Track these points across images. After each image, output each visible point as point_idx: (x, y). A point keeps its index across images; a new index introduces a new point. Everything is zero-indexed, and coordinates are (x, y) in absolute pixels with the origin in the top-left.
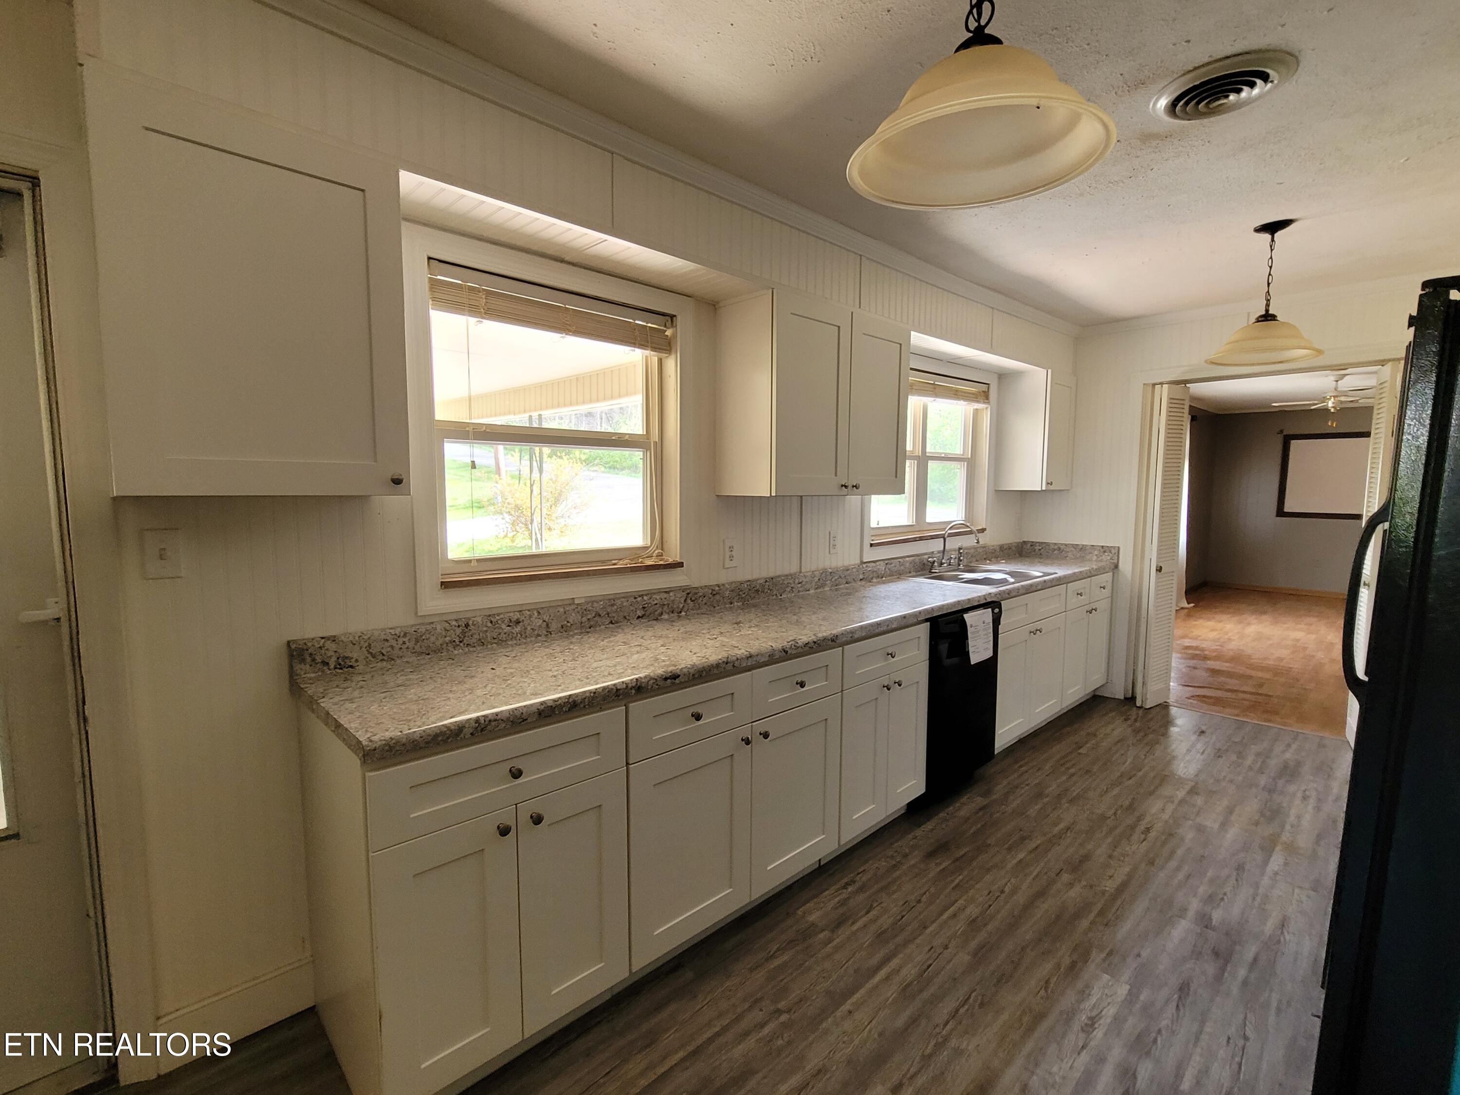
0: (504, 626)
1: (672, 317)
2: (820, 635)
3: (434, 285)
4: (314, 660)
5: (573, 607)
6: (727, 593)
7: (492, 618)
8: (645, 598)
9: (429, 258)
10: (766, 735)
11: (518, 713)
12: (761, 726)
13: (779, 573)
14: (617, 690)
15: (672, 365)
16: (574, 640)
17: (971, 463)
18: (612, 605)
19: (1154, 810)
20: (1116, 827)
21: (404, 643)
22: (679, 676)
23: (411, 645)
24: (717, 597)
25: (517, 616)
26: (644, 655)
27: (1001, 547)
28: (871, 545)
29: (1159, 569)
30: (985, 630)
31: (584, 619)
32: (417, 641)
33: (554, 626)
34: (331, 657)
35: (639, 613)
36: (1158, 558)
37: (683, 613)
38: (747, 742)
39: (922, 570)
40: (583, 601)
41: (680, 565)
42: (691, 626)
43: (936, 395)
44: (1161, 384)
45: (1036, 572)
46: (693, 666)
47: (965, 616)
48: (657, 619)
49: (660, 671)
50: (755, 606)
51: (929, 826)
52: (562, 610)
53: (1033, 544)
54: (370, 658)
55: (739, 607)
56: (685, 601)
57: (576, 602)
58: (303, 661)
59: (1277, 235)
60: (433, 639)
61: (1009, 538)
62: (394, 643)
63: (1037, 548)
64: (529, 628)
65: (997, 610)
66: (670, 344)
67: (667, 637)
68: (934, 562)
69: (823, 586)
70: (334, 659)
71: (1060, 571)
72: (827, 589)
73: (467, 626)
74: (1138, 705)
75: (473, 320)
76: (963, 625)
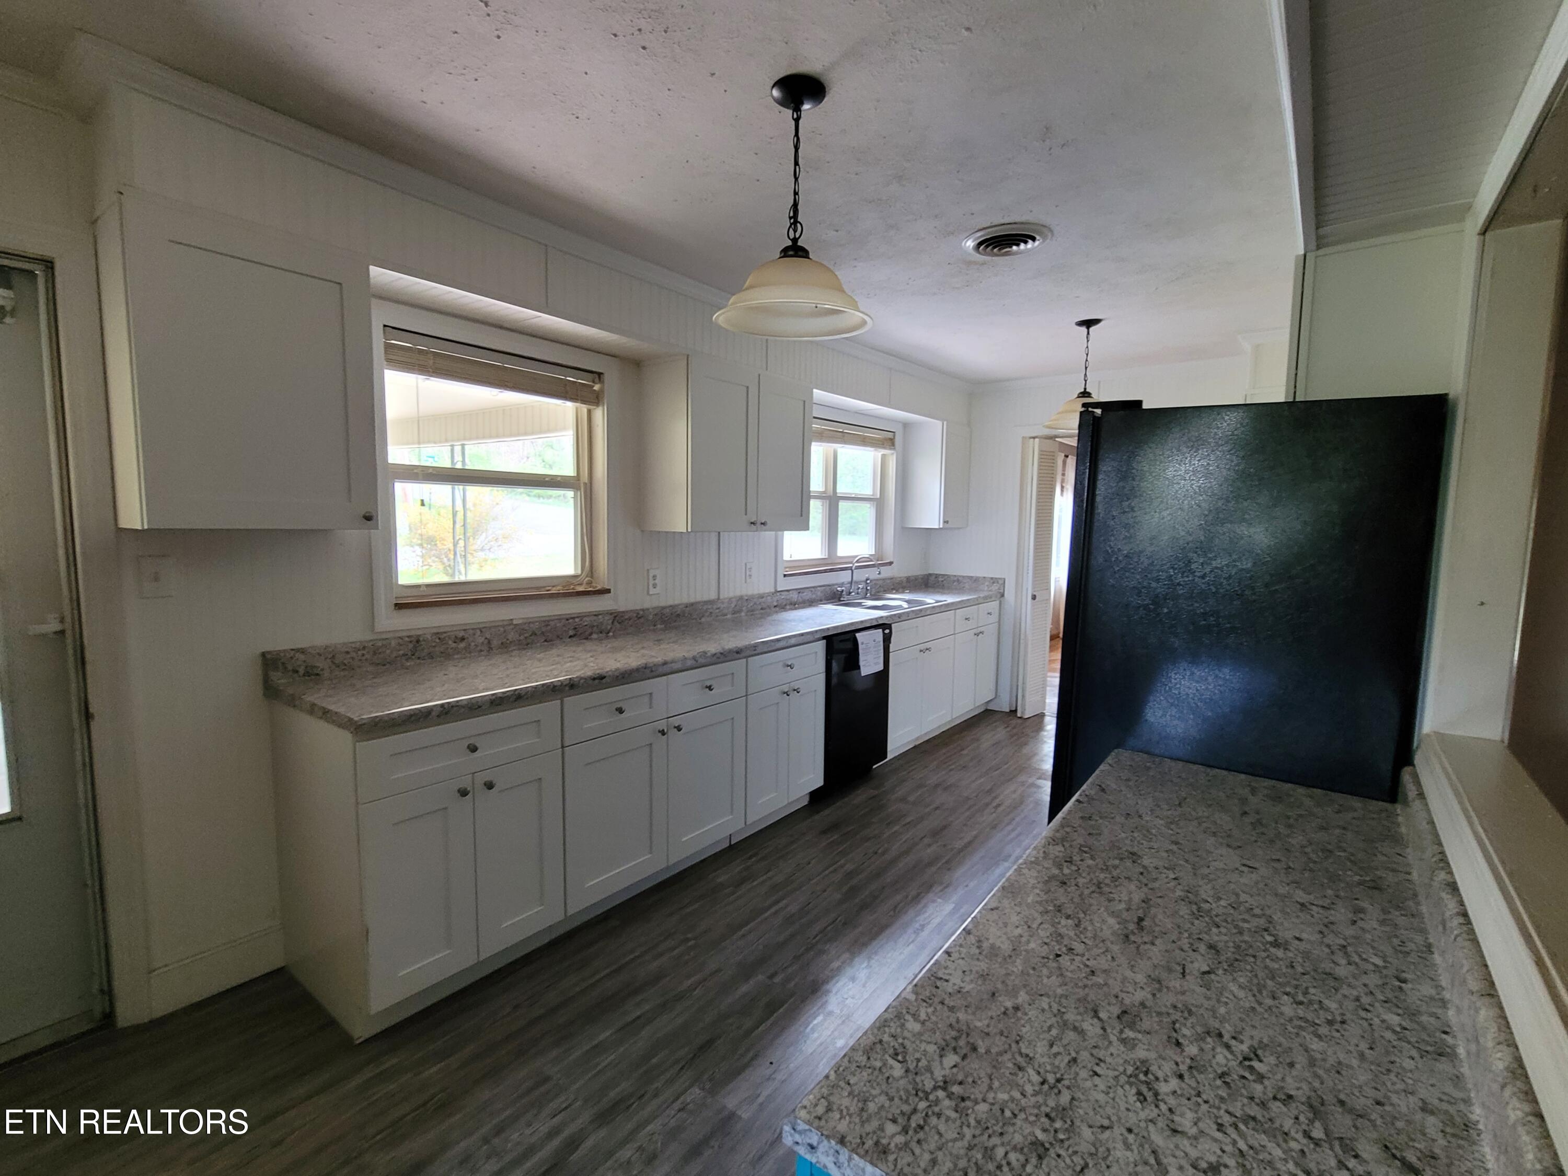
0: (450, 642)
1: (600, 375)
2: (727, 647)
3: (388, 347)
4: (286, 668)
5: (512, 627)
6: (651, 617)
7: (440, 637)
8: (577, 620)
9: (385, 326)
10: (679, 729)
11: (473, 701)
12: (676, 721)
13: (699, 599)
14: (555, 686)
15: (600, 415)
16: (514, 654)
17: (879, 503)
18: (547, 625)
19: (1006, 792)
20: (975, 805)
21: (363, 655)
22: (605, 677)
23: (367, 656)
24: (642, 620)
25: (461, 634)
26: (575, 663)
27: (908, 579)
28: (785, 576)
29: (1034, 597)
30: (875, 647)
31: (522, 638)
32: (375, 653)
33: (495, 643)
34: (299, 666)
35: (571, 633)
36: (1034, 588)
37: (611, 634)
38: (663, 733)
39: (833, 598)
40: (520, 622)
41: (608, 591)
42: (617, 643)
43: (845, 442)
44: (1034, 438)
45: (930, 600)
46: (617, 670)
47: (857, 635)
48: (587, 639)
49: (589, 673)
50: (676, 628)
51: (827, 812)
52: (502, 629)
53: (937, 576)
54: (334, 667)
55: (661, 629)
56: (613, 623)
57: (515, 622)
58: (276, 669)
59: (1091, 329)
60: (388, 652)
61: (916, 570)
62: (354, 655)
63: (940, 579)
64: (473, 644)
65: (887, 631)
66: (597, 397)
67: (595, 651)
68: (842, 591)
69: (740, 611)
70: (303, 667)
71: (950, 599)
72: (743, 614)
73: (418, 641)
74: (1019, 715)
75: (421, 378)
76: (855, 642)
